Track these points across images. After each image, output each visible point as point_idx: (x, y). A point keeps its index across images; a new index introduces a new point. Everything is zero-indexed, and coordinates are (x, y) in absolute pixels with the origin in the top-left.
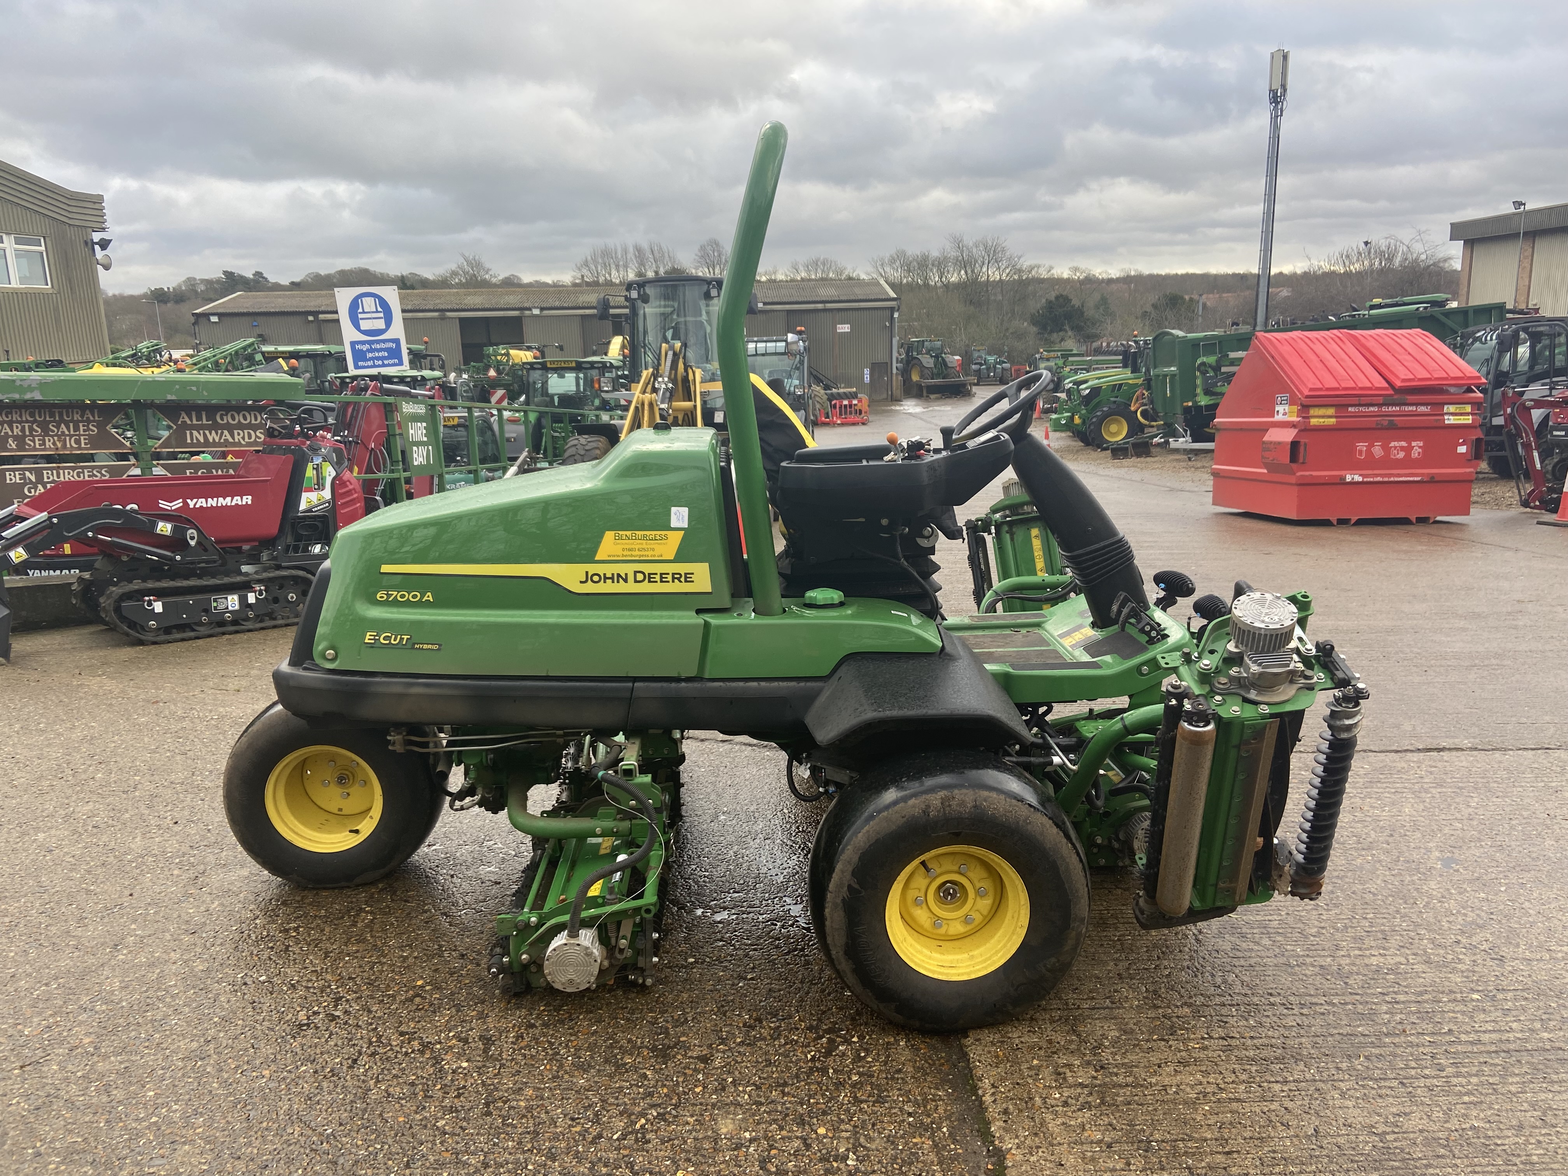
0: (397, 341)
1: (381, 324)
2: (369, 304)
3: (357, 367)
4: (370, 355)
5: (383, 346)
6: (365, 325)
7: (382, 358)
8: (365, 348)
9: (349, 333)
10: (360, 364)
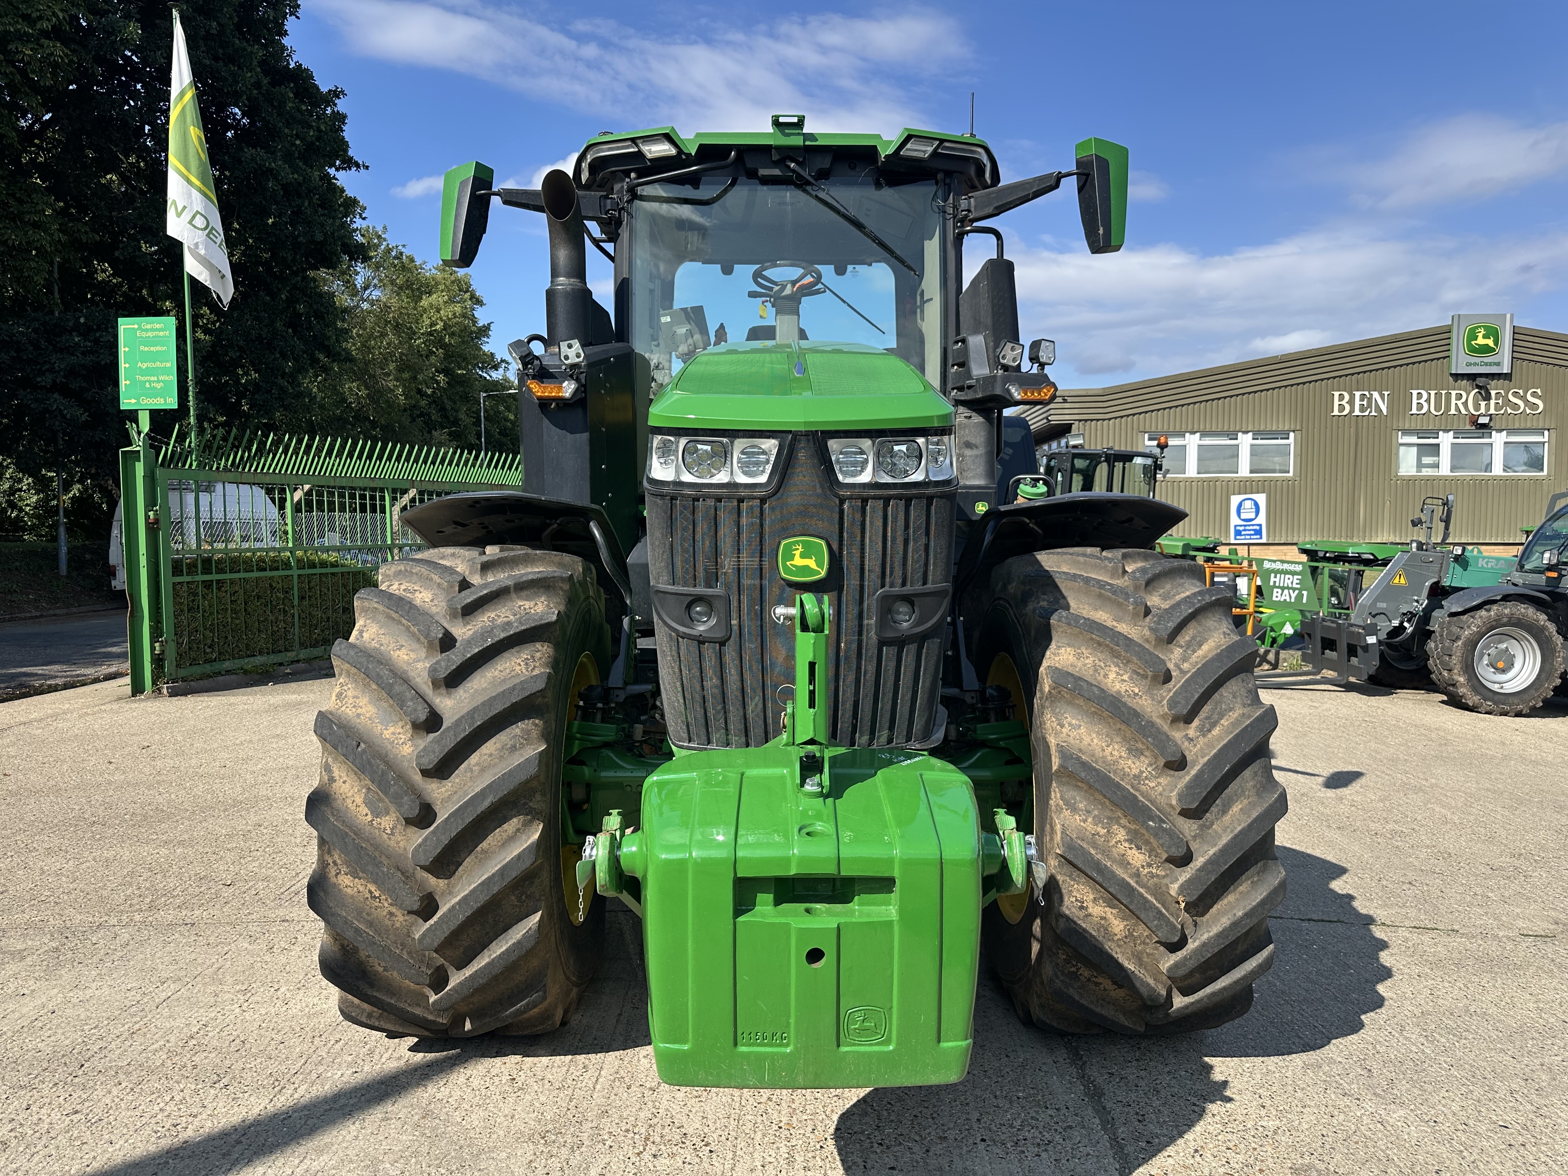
0: (1260, 525)
1: (1253, 516)
2: (1248, 504)
3: (1236, 539)
4: (1243, 533)
5: (1251, 528)
6: (1243, 516)
7: (1251, 535)
8: (1241, 528)
9: (1234, 520)
10: (1238, 537)
